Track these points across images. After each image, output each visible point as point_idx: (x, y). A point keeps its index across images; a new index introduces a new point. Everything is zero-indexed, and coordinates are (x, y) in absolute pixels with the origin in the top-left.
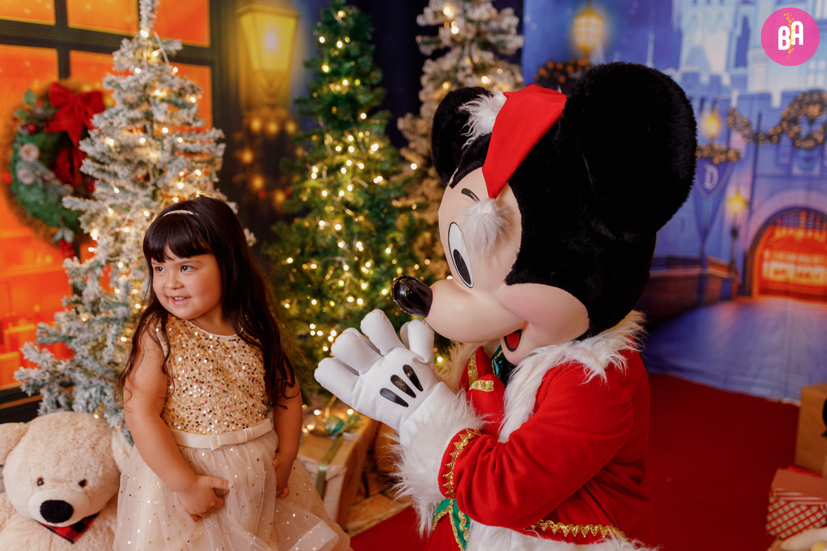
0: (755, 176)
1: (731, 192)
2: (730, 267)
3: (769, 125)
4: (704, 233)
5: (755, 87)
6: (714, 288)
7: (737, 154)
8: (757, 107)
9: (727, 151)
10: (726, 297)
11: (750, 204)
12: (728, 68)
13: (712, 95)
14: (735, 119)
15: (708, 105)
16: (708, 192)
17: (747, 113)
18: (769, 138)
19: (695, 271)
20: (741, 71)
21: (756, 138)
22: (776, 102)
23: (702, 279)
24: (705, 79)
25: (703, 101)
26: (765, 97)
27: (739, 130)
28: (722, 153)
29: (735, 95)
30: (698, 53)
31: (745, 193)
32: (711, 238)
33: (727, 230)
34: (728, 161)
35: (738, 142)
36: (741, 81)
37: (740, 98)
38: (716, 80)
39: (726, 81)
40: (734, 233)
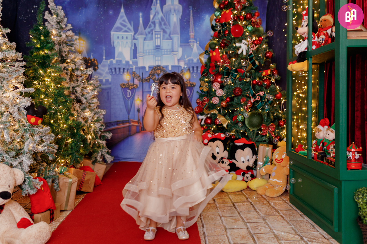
0: (143, 92)
1: (136, 98)
2: (138, 122)
3: (146, 76)
4: (129, 112)
5: (140, 65)
6: (134, 129)
7: (137, 86)
8: (141, 71)
9: (133, 85)
10: (138, 132)
11: (142, 101)
12: (131, 59)
13: (127, 67)
14: (135, 75)
15: (126, 71)
16: (129, 98)
17: (138, 73)
18: (146, 80)
19: (127, 125)
20: (135, 60)
21: (142, 80)
22: (147, 69)
23: (129, 126)
24: (124, 62)
25: (124, 69)
26: (144, 68)
27: (137, 78)
28: (132, 85)
29: (134, 67)
30: (121, 54)
31: (141, 98)
32: (131, 113)
33: (136, 110)
34: (134, 88)
35: (136, 82)
36: (136, 63)
37: (136, 68)
38: (127, 62)
39: (131, 63)
40: (138, 111)
